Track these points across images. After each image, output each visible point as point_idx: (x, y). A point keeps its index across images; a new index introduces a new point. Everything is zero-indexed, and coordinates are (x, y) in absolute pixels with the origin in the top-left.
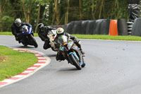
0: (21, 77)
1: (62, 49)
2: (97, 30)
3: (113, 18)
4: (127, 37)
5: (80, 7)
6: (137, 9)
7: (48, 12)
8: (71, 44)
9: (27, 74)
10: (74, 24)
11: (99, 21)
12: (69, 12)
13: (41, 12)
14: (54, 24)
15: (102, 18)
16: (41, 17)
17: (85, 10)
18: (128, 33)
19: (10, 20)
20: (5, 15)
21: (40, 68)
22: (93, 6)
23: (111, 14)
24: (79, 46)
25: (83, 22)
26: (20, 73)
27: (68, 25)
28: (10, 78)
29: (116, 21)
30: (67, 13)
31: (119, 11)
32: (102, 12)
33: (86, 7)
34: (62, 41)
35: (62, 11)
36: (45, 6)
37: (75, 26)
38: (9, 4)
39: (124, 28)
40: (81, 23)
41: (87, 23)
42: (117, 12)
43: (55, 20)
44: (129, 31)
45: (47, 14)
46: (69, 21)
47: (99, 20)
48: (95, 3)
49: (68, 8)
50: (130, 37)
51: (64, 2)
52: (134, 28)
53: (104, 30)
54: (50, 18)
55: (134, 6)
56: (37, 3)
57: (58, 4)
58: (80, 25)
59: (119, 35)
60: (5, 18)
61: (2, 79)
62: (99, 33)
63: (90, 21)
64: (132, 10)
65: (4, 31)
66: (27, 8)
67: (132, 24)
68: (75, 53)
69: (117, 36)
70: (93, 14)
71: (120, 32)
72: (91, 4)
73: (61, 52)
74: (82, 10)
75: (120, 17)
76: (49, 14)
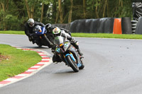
0: (24, 76)
1: (58, 50)
2: (100, 28)
3: (117, 17)
4: (132, 36)
5: (84, 6)
6: (141, 8)
7: (51, 11)
8: (67, 45)
9: (30, 73)
11: (103, 19)
12: (73, 10)
13: (44, 10)
14: (57, 22)
15: (106, 16)
16: (44, 15)
17: (89, 8)
18: (133, 31)
19: (13, 19)
20: (8, 13)
21: (43, 67)
22: (97, 5)
23: (115, 13)
24: (77, 47)
25: (87, 21)
26: (23, 71)
27: (72, 23)
28: (14, 76)
29: (120, 20)
30: (71, 12)
31: (123, 10)
32: (106, 10)
33: (89, 6)
34: (58, 42)
35: (66, 10)
36: (49, 4)
37: (79, 24)
38: (12, 3)
39: (129, 27)
40: (85, 22)
41: (90, 22)
42: (121, 11)
43: (59, 18)
44: (133, 29)
46: (73, 20)
48: (99, 2)
50: (134, 35)
52: (138, 26)
53: (108, 29)
54: (54, 17)
55: (138, 5)
56: (40, 2)
57: (62, 3)
58: (84, 24)
59: (123, 33)
60: (8, 17)
62: (103, 32)
63: (94, 20)
64: (136, 8)
65: (7, 30)
67: (136, 23)
68: (71, 55)
69: (121, 35)
70: (97, 13)
71: (124, 31)
72: (95, 3)
73: (57, 53)
74: (85, 9)
75: (124, 15)
76: (53, 13)
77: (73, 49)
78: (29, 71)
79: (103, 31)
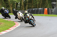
1: (27, 19)
2: (39, 12)
3: (46, 8)
4: (51, 15)
5: (32, 3)
6: (55, 4)
7: (19, 5)
8: (30, 17)
10: (30, 10)
13: (16, 5)
14: (22, 10)
17: (34, 4)
22: (37, 3)
23: (45, 6)
25: (34, 9)
26: (8, 29)
28: (4, 31)
29: (47, 9)
30: (27, 6)
32: (41, 5)
33: (35, 3)
34: (27, 16)
35: (25, 5)
36: (18, 3)
40: (33, 10)
42: (47, 5)
44: (52, 13)
45: (19, 6)
47: (40, 9)
49: (27, 4)
51: (26, 1)
52: (54, 11)
53: (42, 12)
55: (54, 3)
56: (15, 2)
57: (23, 2)
61: (1, 32)
64: (53, 4)
66: (11, 4)
69: (47, 15)
70: (38, 6)
71: (48, 13)
72: (37, 2)
74: (33, 5)
75: (49, 7)
76: (20, 6)
77: (32, 18)
78: (10, 29)
79: (40, 13)
